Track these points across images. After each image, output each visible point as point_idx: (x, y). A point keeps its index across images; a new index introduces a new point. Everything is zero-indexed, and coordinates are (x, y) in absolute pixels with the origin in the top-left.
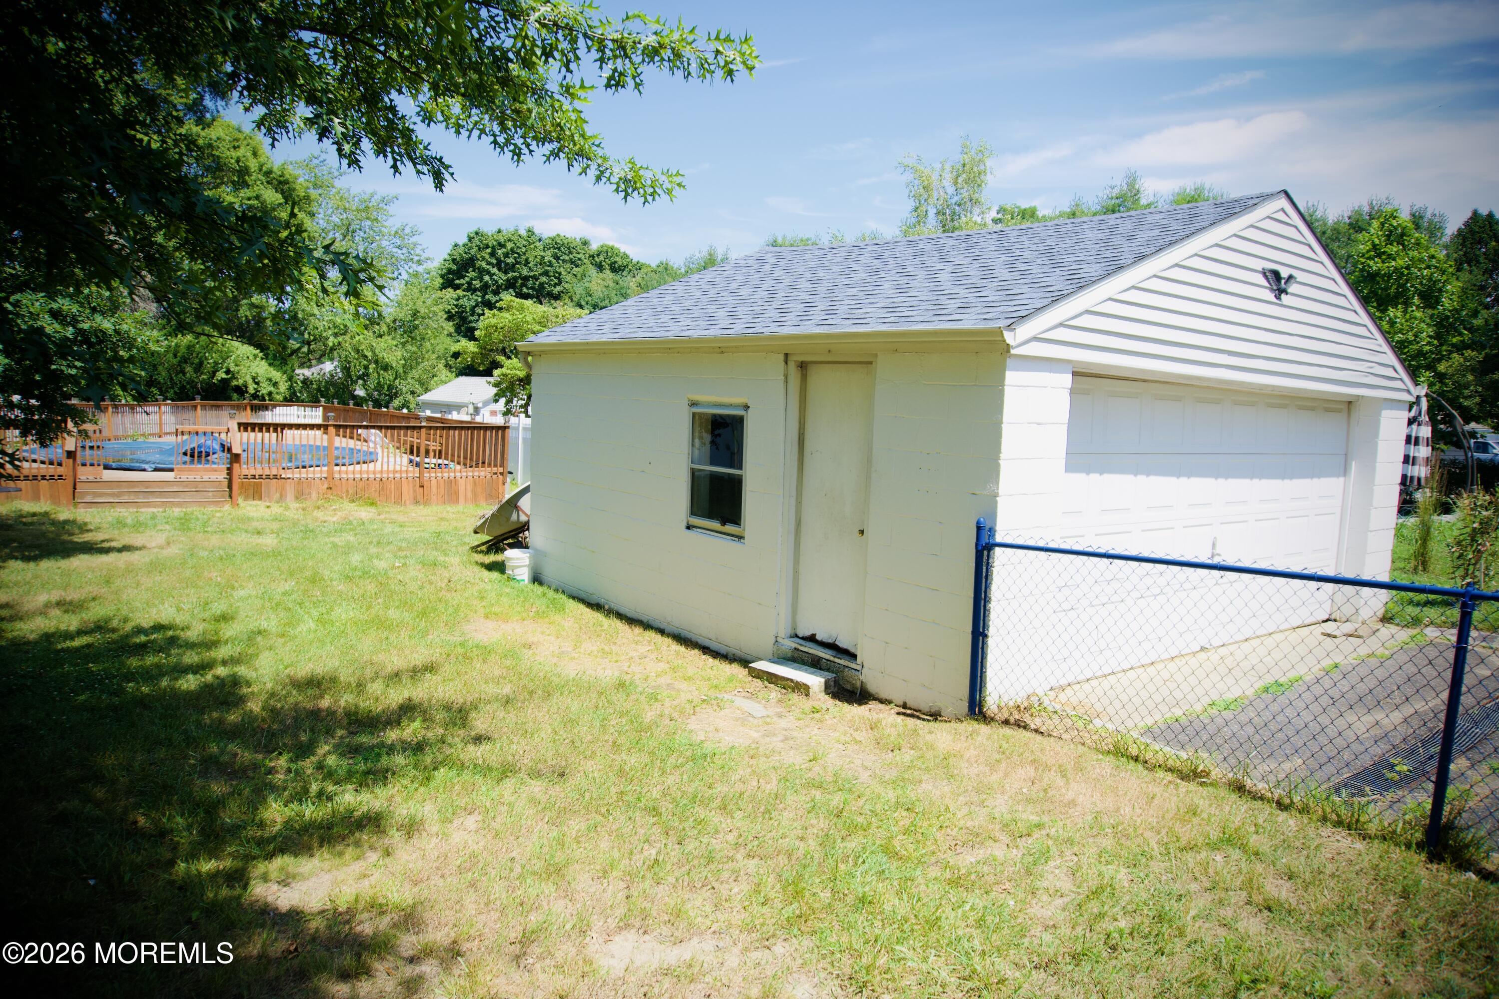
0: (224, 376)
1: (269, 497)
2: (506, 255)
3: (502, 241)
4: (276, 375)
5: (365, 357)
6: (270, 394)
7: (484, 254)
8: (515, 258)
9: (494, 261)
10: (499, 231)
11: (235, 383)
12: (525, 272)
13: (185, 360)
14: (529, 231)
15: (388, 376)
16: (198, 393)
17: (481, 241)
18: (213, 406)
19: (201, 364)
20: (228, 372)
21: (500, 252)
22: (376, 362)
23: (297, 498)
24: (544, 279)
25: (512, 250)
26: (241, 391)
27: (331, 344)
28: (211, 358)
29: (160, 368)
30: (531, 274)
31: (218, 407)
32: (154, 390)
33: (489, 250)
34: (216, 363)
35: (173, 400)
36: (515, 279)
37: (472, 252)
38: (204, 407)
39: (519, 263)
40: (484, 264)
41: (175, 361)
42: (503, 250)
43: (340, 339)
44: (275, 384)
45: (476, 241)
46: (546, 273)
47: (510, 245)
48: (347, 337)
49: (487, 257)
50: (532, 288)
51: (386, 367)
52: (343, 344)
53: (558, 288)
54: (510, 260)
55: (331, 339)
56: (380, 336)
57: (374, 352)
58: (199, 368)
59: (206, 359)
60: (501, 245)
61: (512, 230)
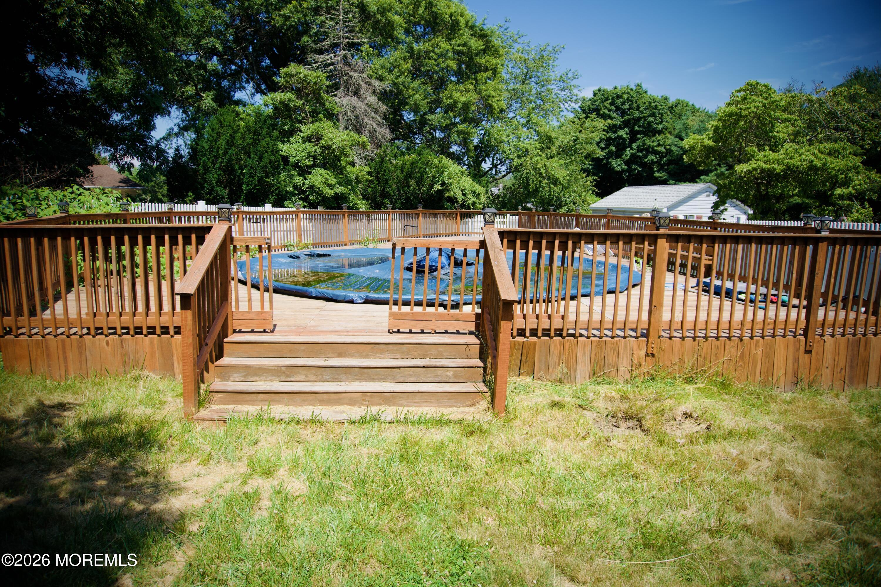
0: (440, 188)
1: (547, 371)
2: (623, 103)
3: (620, 93)
4: (478, 188)
5: (541, 174)
6: (474, 203)
7: (605, 104)
8: (630, 105)
9: (613, 108)
10: (615, 88)
11: (448, 194)
12: (637, 114)
13: (410, 175)
14: (638, 85)
15: (557, 189)
16: (420, 203)
17: (602, 95)
18: (431, 214)
19: (422, 177)
20: (443, 184)
21: (619, 101)
22: (549, 178)
23: (594, 373)
24: (651, 119)
25: (628, 98)
26: (452, 201)
27: (515, 164)
28: (431, 173)
29: (391, 182)
30: (642, 115)
31: (435, 215)
32: (386, 201)
33: (609, 101)
34: (434, 177)
35: (400, 209)
36: (629, 120)
37: (597, 103)
38: (424, 215)
39: (632, 108)
40: (606, 111)
41: (402, 176)
42: (621, 100)
43: (522, 160)
44: (478, 196)
45: (599, 96)
46: (653, 115)
47: (625, 96)
48: (528, 158)
49: (608, 106)
50: (643, 126)
51: (556, 182)
52: (525, 164)
53: (660, 127)
54: (626, 107)
55: (516, 160)
56: (551, 157)
57: (546, 170)
58: (420, 181)
59: (427, 173)
60: (619, 97)
61: (625, 86)
